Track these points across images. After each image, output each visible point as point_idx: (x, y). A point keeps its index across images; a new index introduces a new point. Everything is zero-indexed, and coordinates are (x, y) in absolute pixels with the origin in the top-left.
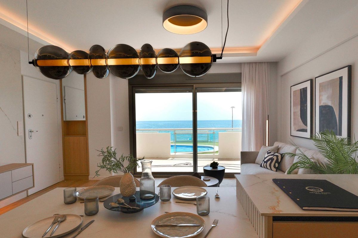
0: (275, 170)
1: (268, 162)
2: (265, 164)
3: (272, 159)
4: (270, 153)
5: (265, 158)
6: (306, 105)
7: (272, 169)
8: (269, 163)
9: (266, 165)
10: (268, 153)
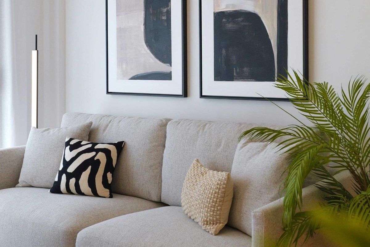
0: (107, 192)
1: (84, 173)
2: (73, 181)
3: (93, 163)
4: (78, 145)
5: (67, 164)
6: (165, 10)
7: (99, 192)
8: (85, 175)
9: (77, 185)
10: (72, 148)
